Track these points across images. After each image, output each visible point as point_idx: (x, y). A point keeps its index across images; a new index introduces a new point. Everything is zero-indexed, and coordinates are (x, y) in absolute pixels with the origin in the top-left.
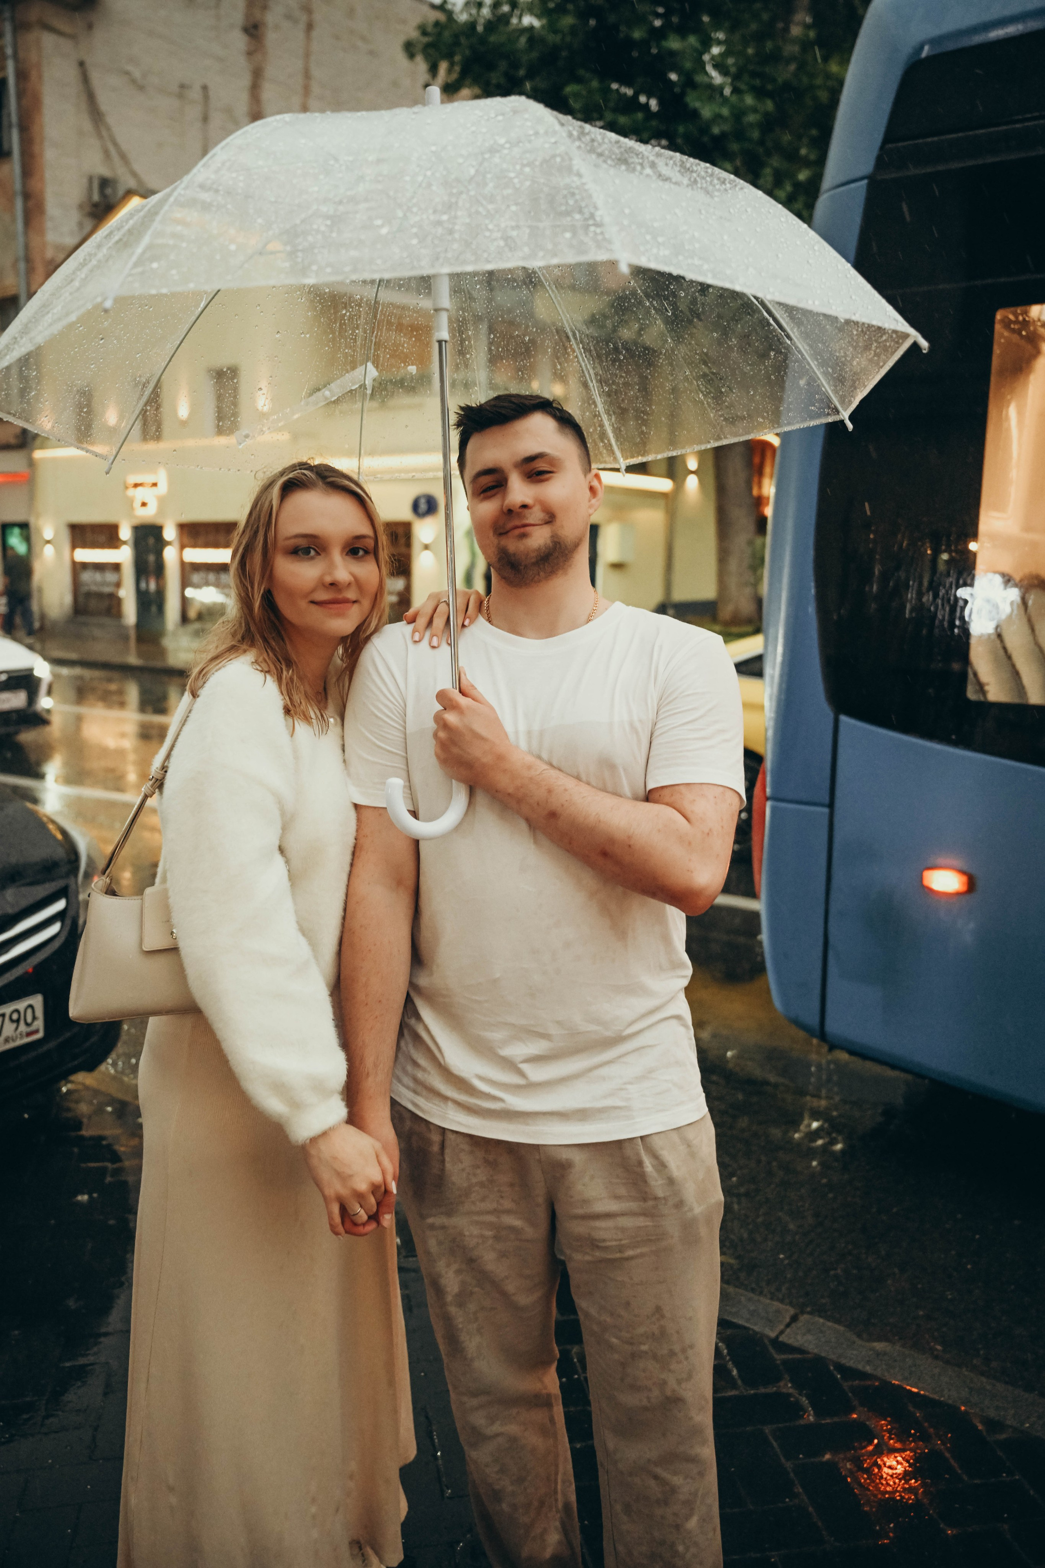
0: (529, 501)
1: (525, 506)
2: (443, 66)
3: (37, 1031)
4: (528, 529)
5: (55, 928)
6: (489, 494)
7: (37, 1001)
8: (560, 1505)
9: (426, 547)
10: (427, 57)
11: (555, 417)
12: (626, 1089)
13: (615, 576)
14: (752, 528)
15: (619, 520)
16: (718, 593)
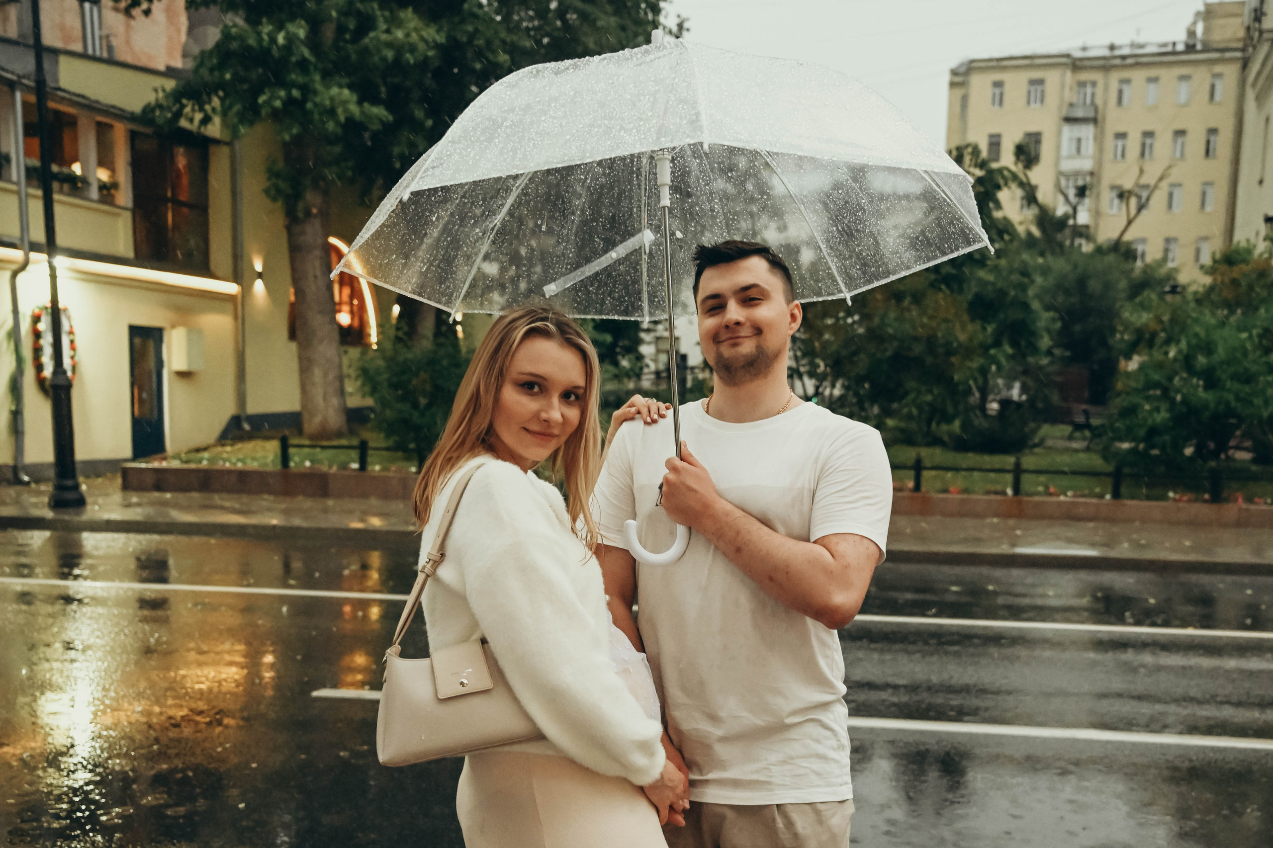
0: (741, 319)
1: (738, 323)
4: (741, 340)
6: (712, 312)
11: (768, 260)
12: (770, 769)
13: (182, 386)
14: (336, 335)
15: (184, 324)
16: (304, 406)
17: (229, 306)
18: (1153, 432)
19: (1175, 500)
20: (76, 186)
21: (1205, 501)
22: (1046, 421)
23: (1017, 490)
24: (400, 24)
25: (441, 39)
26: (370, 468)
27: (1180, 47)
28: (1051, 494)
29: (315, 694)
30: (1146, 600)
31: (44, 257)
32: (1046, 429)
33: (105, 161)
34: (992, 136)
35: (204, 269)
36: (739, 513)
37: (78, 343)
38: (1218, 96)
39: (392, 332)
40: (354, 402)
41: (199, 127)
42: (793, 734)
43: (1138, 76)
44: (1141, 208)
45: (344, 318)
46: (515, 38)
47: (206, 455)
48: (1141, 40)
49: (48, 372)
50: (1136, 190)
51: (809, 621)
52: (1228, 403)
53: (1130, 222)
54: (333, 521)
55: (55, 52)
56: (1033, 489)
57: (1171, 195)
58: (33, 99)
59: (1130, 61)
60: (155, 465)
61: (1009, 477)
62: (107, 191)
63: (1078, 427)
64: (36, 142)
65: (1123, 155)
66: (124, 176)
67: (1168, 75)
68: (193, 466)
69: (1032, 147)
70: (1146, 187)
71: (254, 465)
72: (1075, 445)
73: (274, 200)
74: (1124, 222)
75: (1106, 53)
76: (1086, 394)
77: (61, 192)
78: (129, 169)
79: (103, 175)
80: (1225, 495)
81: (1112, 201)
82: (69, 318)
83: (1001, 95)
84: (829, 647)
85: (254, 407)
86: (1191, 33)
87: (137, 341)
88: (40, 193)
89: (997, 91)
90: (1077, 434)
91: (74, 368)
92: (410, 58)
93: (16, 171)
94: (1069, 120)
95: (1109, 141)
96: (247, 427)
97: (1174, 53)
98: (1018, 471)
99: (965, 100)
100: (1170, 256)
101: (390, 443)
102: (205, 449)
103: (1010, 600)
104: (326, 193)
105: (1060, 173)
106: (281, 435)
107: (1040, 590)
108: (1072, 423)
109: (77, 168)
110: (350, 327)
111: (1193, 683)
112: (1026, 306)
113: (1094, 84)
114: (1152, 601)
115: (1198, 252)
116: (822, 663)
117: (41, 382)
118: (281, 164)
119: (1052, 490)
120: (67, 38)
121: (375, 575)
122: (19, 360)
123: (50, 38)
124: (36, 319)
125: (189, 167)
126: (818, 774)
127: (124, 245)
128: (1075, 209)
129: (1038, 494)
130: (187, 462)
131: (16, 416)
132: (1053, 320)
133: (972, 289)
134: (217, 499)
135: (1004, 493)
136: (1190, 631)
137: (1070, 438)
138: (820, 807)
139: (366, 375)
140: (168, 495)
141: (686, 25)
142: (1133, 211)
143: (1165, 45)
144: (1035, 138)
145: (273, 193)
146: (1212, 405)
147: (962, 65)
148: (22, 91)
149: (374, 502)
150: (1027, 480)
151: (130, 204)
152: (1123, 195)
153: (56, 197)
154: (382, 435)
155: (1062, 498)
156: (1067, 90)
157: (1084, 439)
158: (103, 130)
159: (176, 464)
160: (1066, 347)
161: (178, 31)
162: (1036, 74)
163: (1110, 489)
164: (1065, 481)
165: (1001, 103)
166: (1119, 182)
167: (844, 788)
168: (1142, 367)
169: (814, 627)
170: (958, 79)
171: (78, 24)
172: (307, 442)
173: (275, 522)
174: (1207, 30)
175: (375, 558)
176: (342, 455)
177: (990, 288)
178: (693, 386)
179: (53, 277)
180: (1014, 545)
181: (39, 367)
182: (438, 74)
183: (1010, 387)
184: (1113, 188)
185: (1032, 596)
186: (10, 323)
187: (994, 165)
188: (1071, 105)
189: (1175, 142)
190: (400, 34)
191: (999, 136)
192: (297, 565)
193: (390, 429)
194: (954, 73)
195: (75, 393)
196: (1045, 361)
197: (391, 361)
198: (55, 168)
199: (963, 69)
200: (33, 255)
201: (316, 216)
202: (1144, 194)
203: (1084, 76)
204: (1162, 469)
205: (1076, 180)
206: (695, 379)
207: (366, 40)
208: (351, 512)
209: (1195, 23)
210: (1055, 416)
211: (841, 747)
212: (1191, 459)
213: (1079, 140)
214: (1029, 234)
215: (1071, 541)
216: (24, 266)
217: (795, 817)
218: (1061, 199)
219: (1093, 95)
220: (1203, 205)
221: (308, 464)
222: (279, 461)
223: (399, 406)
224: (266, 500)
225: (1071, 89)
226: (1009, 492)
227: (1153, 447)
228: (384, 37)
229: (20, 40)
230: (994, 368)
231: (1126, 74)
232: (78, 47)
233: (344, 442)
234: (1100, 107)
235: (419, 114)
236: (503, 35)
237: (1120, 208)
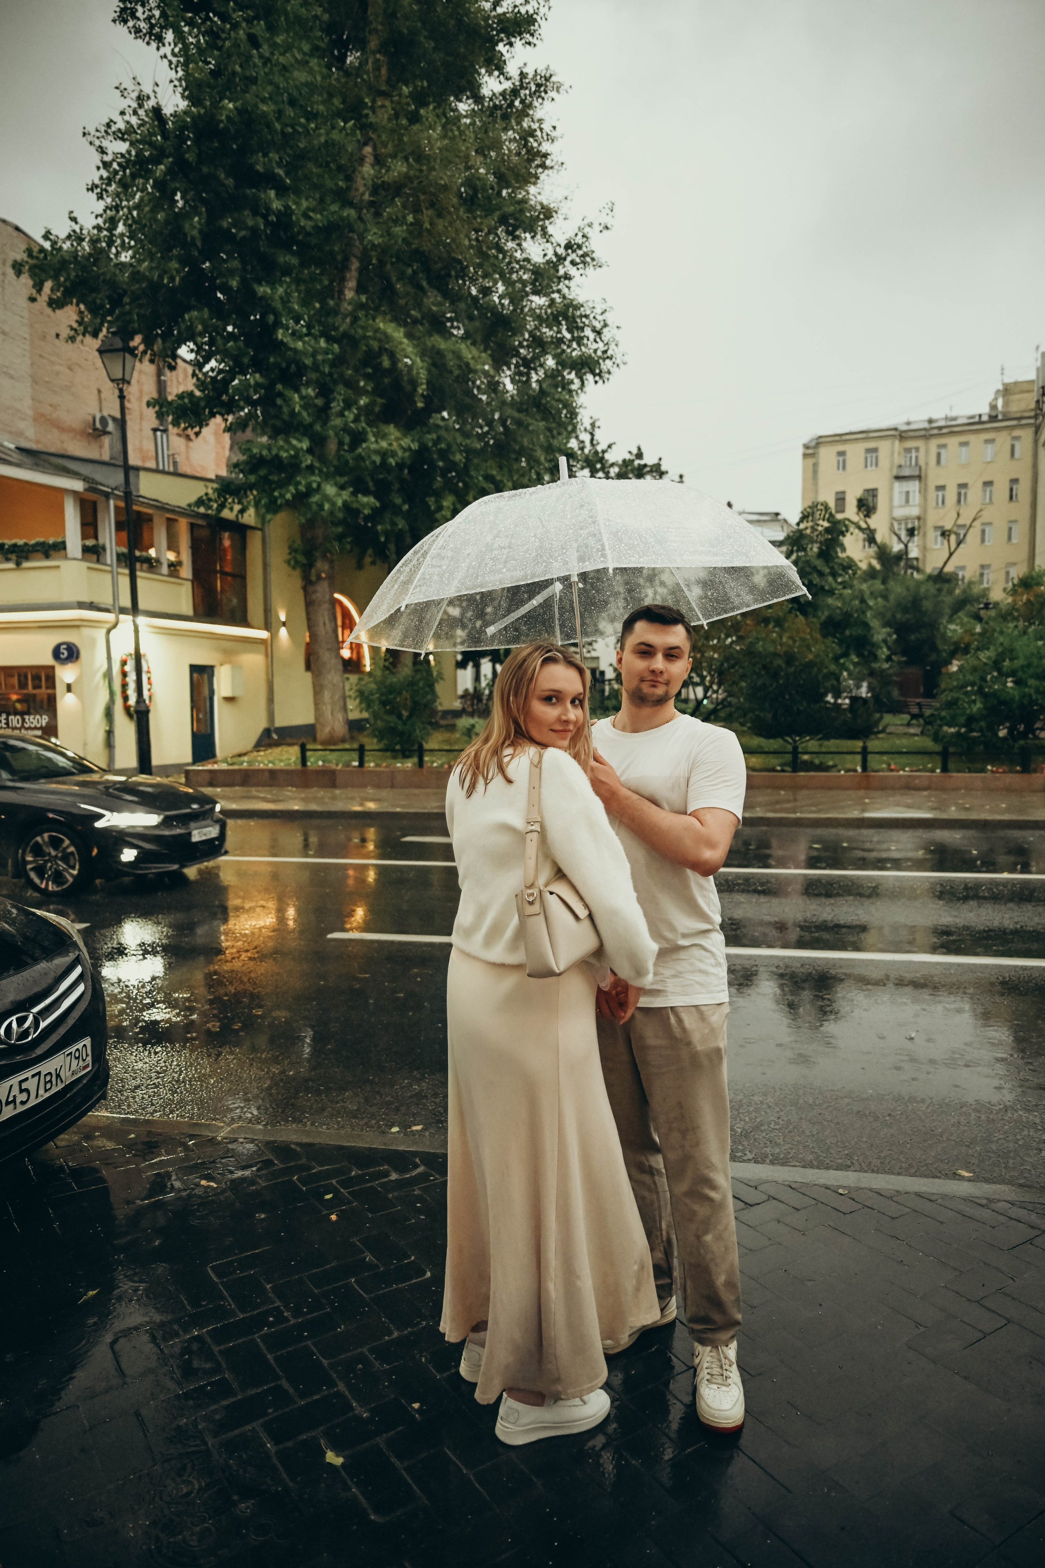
0: (663, 669)
2: (48, 285)
3: (87, 1066)
4: (657, 683)
5: (81, 988)
6: (644, 656)
7: (87, 1041)
8: (665, 1239)
9: (69, 688)
10: (33, 275)
13: (228, 708)
14: (340, 667)
15: (230, 662)
16: (316, 718)
17: (262, 648)
18: (971, 720)
19: (992, 771)
20: (152, 565)
21: (1017, 772)
22: (888, 712)
23: (865, 768)
24: (384, 436)
25: (415, 446)
26: (366, 765)
27: (985, 418)
28: (892, 770)
29: (330, 936)
30: (970, 852)
31: (129, 618)
32: (888, 718)
33: (172, 545)
34: (837, 493)
35: (243, 621)
36: (635, 797)
37: (153, 679)
38: (1017, 455)
39: (382, 663)
40: (354, 715)
41: (237, 516)
42: (682, 955)
43: (953, 442)
44: (959, 544)
45: (346, 653)
46: (468, 442)
47: (246, 758)
48: (954, 414)
49: (132, 701)
50: (955, 529)
51: (689, 872)
52: (1030, 696)
53: (951, 554)
54: (339, 806)
55: (137, 469)
56: (877, 767)
57: (983, 532)
58: (122, 504)
59: (945, 431)
60: (209, 767)
61: (859, 758)
62: (174, 567)
63: (914, 716)
64: (124, 534)
65: (943, 502)
66: (186, 557)
67: (975, 440)
68: (236, 767)
69: (870, 499)
70: (963, 526)
71: (281, 765)
72: (912, 731)
73: (294, 568)
74: (947, 555)
75: (926, 425)
76: (922, 690)
77: (142, 570)
78: (190, 551)
79: (171, 556)
80: (1033, 766)
81: (936, 538)
82: (147, 661)
83: (844, 461)
84: (706, 890)
85: (281, 721)
86: (993, 407)
87: (195, 675)
88: (127, 571)
89: (841, 459)
90: (914, 722)
91: (150, 697)
92: (392, 461)
93: (110, 556)
94: (898, 478)
95: (932, 493)
96: (275, 736)
97: (980, 422)
98: (865, 752)
99: (815, 466)
100: (985, 578)
101: (381, 746)
102: (245, 754)
103: (860, 854)
104: (332, 562)
105: (894, 519)
106: (300, 742)
107: (885, 846)
108: (909, 713)
109: (152, 552)
110: (350, 659)
111: (1007, 916)
112: (866, 625)
113: (917, 449)
114: (975, 852)
115: (1008, 573)
116: (701, 902)
117: (127, 709)
118: (299, 542)
119: (893, 767)
120: (144, 459)
121: (371, 847)
122: (112, 693)
123: (133, 460)
124: (124, 663)
125: (232, 546)
126: (701, 984)
127: (186, 606)
128: (906, 546)
129: (882, 770)
130: (232, 764)
131: (110, 733)
132: (890, 635)
133: (824, 615)
134: (254, 791)
135: (856, 771)
136: (1006, 875)
137: (909, 725)
138: (704, 1008)
139: (363, 696)
140: (219, 790)
141: (597, 424)
142: (953, 545)
143: (972, 417)
144: (873, 493)
145: (293, 564)
146: (1017, 698)
147: (811, 441)
148: (115, 499)
149: (370, 791)
150: (872, 760)
151: (190, 577)
152: (945, 534)
153: (139, 573)
154: (375, 740)
155: (901, 773)
156: (896, 455)
157: (918, 726)
158: (170, 522)
159: (224, 766)
160: (904, 653)
161: (223, 448)
162: (871, 445)
163: (940, 765)
164: (904, 759)
165: (844, 468)
166: (940, 524)
167: (721, 994)
168: (961, 668)
169: (692, 876)
170: (810, 451)
171: (152, 448)
172: (320, 747)
173: (296, 808)
174: (1006, 404)
175: (371, 833)
176: (346, 756)
177: (838, 611)
178: (610, 693)
179: (136, 631)
180: (864, 811)
181: (126, 698)
182: (411, 470)
183: (859, 687)
184: (936, 528)
185: (881, 850)
186: (105, 667)
187: (839, 516)
188: (900, 466)
189: (985, 491)
190: (384, 444)
191: (844, 493)
192: (313, 840)
193: (380, 735)
194: (806, 447)
195: (151, 716)
196: (886, 666)
197: (381, 684)
198: (137, 553)
199: (813, 444)
200: (122, 617)
201: (324, 579)
202: (962, 532)
203: (910, 444)
204: (982, 747)
205: (906, 524)
206: (612, 689)
207: (360, 450)
208: (353, 798)
209: (996, 399)
210: (896, 708)
211: (718, 964)
212: (1004, 739)
213: (908, 493)
214: (870, 566)
215: (909, 807)
216: (115, 626)
217: (685, 1016)
218: (895, 539)
219: (917, 457)
220: (1010, 538)
221: (320, 763)
222: (299, 761)
223: (387, 717)
224: (290, 791)
225: (899, 454)
226: (859, 769)
227: (972, 731)
228: (374, 446)
229: (113, 461)
230: (845, 674)
231: (942, 441)
232: (152, 464)
233: (347, 746)
234: (923, 468)
235: (398, 501)
236: (459, 439)
237: (942, 544)
